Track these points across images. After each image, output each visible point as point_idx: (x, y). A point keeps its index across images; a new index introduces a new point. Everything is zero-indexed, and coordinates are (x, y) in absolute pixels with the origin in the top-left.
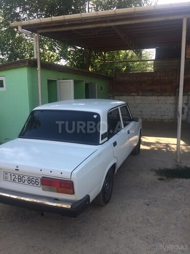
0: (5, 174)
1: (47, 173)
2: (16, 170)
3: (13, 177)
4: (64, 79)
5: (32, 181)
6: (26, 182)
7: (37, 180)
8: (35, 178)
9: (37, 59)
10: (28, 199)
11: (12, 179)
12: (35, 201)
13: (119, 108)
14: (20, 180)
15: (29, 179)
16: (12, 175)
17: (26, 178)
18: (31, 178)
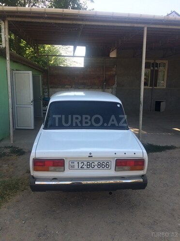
0: (71, 163)
1: (121, 155)
3: (81, 165)
5: (102, 165)
6: (96, 167)
7: (107, 164)
8: (106, 162)
11: (80, 167)
14: (88, 166)
15: (99, 164)
16: (80, 162)
17: (96, 163)
18: (101, 162)
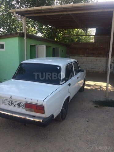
0: (4, 100)
1: (28, 101)
2: (10, 98)
3: (8, 102)
4: (40, 45)
5: (20, 105)
6: (16, 105)
7: (23, 105)
8: (22, 103)
9: (24, 33)
10: (17, 116)
11: (8, 103)
12: (21, 116)
13: (73, 63)
14: (12, 104)
16: (8, 101)
17: (16, 103)
18: (19, 103)
